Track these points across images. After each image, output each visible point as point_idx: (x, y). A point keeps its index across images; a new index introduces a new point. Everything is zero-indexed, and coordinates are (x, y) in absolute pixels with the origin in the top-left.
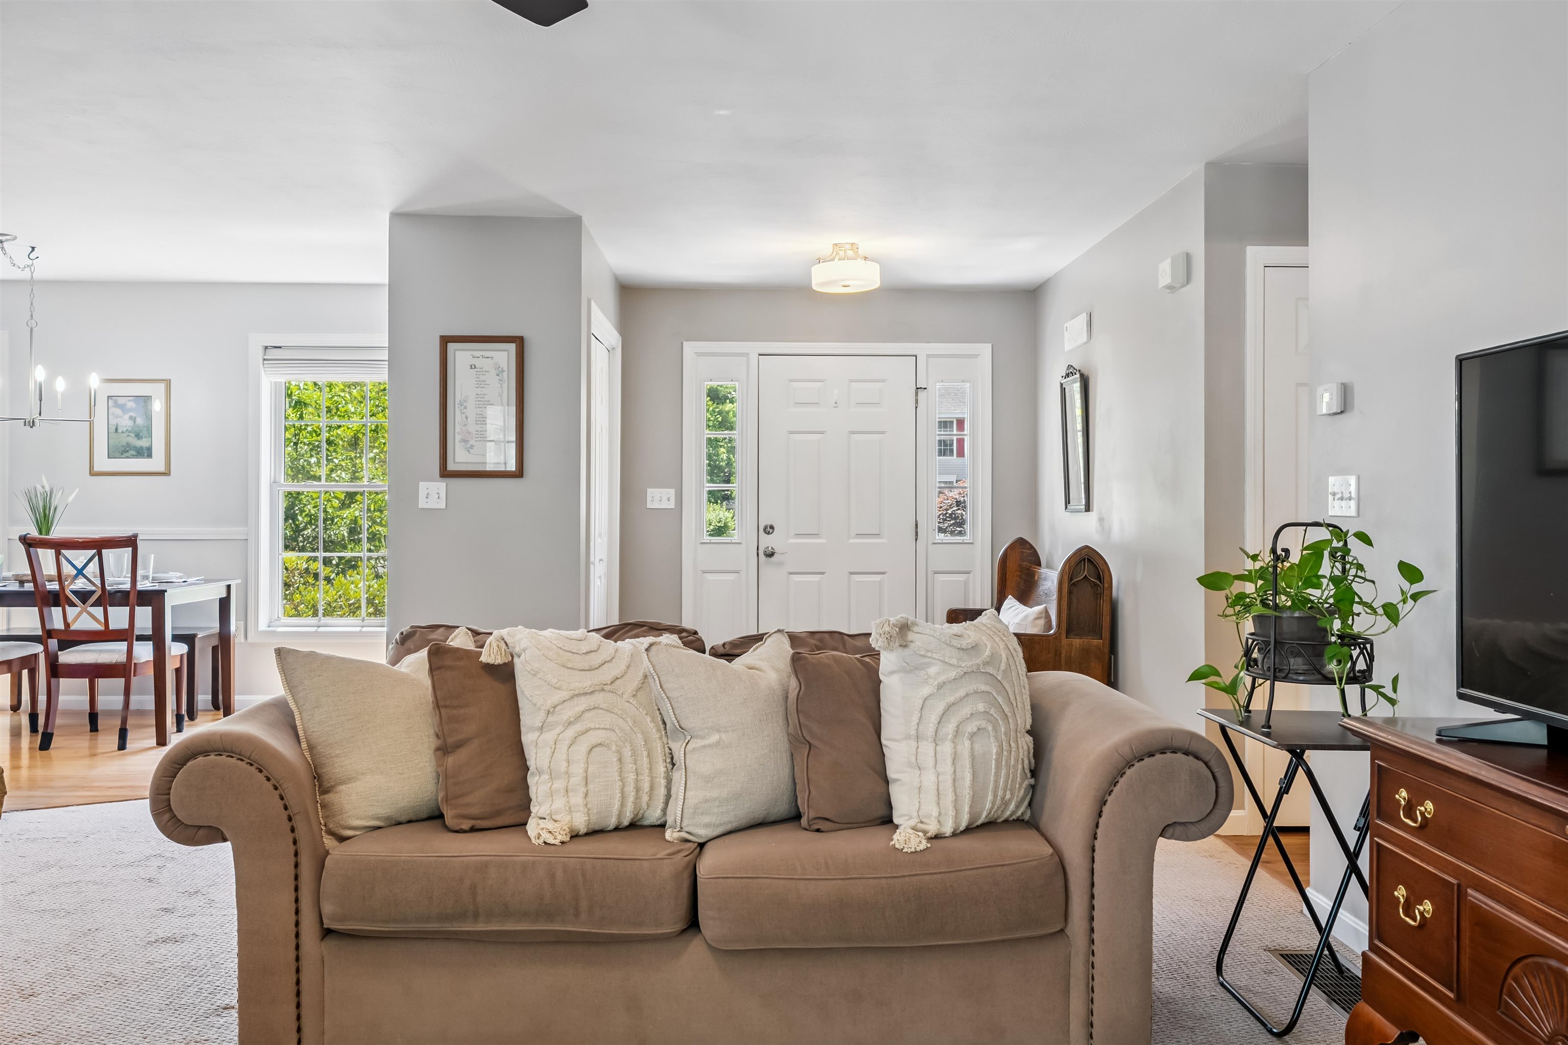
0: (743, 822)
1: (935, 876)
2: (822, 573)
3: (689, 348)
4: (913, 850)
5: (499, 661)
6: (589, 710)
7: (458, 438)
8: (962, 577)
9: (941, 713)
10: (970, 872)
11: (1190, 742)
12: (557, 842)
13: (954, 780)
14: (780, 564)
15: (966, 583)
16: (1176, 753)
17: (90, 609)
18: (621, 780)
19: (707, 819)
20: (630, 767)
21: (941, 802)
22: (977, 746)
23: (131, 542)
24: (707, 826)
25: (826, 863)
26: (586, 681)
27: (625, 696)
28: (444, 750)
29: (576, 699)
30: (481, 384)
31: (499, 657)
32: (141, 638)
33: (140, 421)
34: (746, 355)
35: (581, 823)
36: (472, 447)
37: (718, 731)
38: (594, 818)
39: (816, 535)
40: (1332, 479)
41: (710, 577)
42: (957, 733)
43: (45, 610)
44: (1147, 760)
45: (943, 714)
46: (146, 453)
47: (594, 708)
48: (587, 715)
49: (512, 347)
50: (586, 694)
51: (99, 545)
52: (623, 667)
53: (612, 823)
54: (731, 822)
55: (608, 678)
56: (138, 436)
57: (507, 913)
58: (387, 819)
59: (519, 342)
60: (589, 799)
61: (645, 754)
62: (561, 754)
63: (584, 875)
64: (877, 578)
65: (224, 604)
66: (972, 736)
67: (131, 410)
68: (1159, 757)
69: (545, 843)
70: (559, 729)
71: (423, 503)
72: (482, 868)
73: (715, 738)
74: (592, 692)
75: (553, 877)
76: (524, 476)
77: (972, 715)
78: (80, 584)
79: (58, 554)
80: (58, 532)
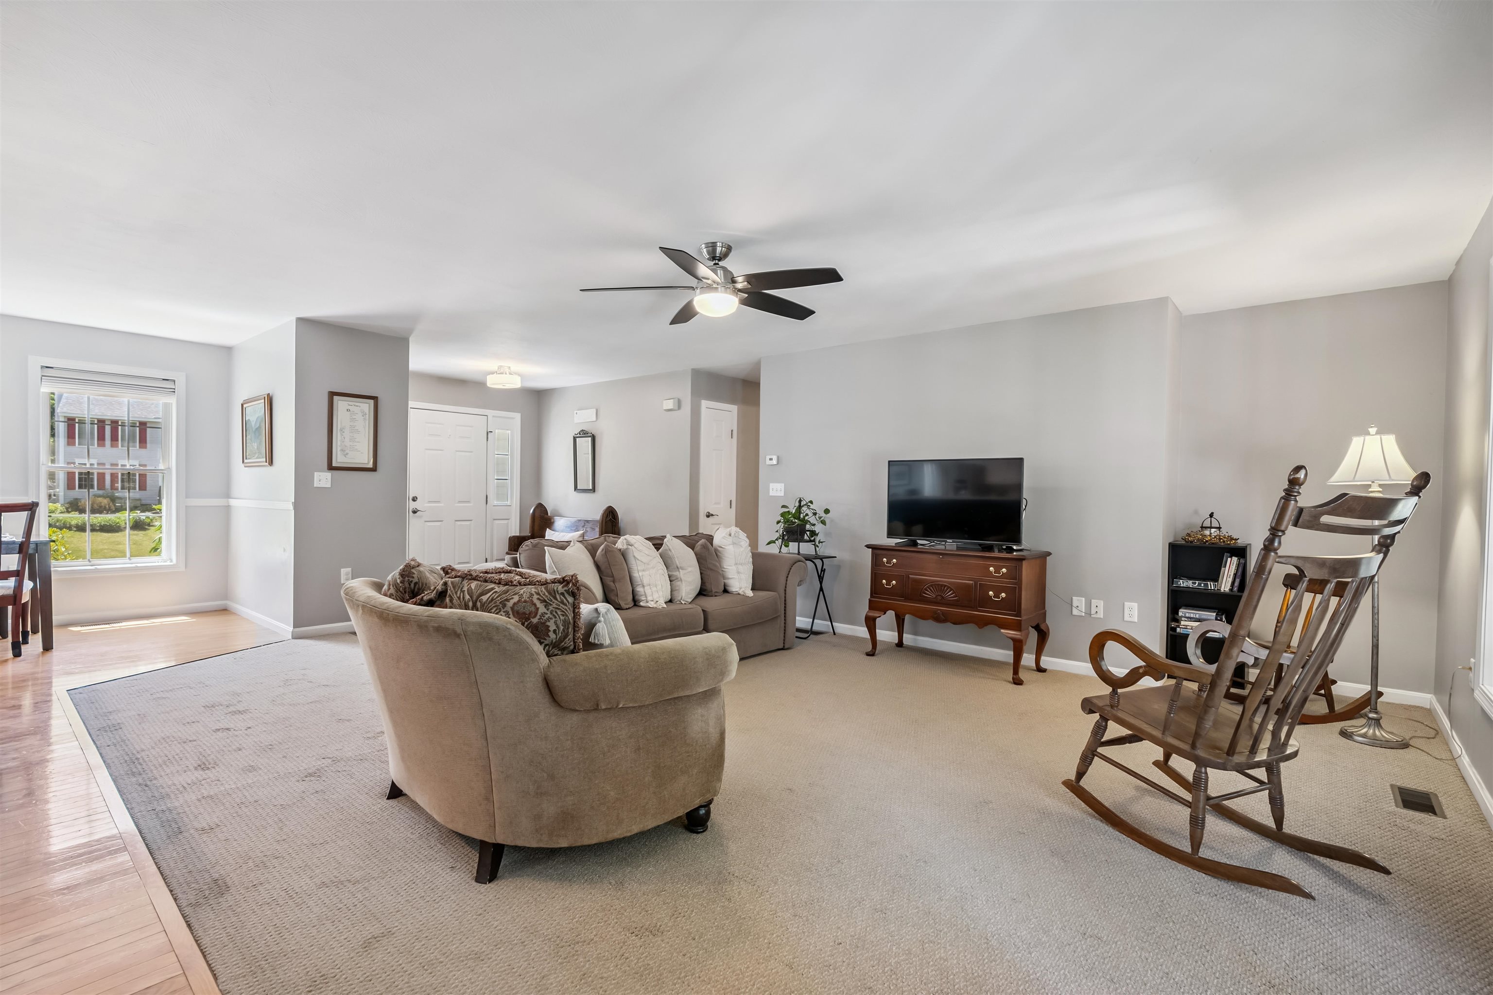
7: (339, 449)
8: (506, 522)
14: (420, 517)
15: (508, 524)
30: (353, 420)
36: (347, 454)
39: (438, 502)
40: (772, 486)
49: (372, 402)
59: (375, 398)
64: (468, 523)
71: (316, 484)
73: (689, 569)
76: (378, 470)
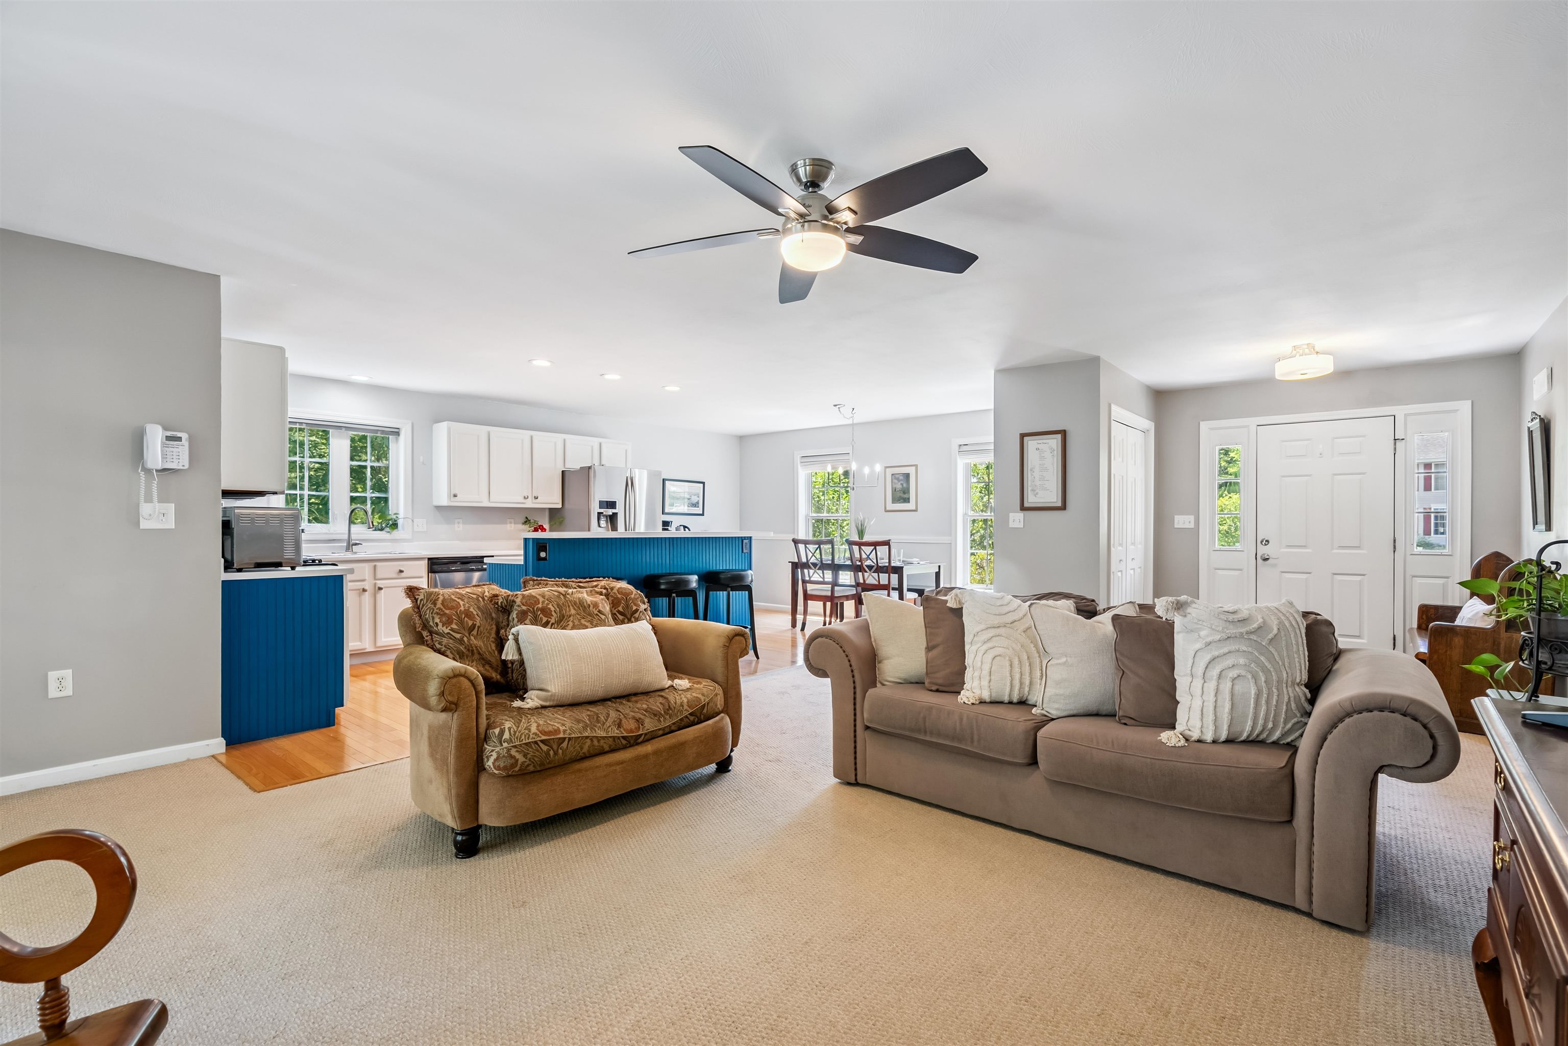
0: (1081, 711)
1: (1185, 764)
2: (1310, 573)
3: (1204, 426)
4: (1173, 745)
5: (954, 606)
6: (996, 636)
7: (1030, 489)
8: (1441, 581)
9: (1208, 662)
10: (1212, 767)
11: (1408, 706)
12: (969, 703)
13: (1215, 707)
14: (1274, 566)
15: (1444, 586)
16: (1394, 712)
17: (872, 574)
18: (1011, 676)
19: (1057, 706)
20: (1017, 670)
21: (1204, 719)
22: (1237, 688)
23: (887, 543)
24: (1057, 709)
25: (1113, 742)
26: (997, 621)
27: (1018, 631)
28: (929, 649)
29: (989, 630)
30: (1042, 458)
31: (955, 604)
32: (894, 589)
33: (905, 485)
34: (1247, 427)
35: (986, 696)
36: (1037, 494)
37: (1066, 656)
38: (994, 695)
39: (1304, 547)
41: (1220, 572)
42: (1220, 676)
43: (856, 574)
44: (1365, 714)
45: (1209, 663)
46: (907, 500)
47: (998, 636)
48: (994, 638)
49: (1060, 436)
50: (994, 627)
51: (875, 544)
52: (1021, 615)
53: (1006, 699)
54: (1072, 710)
55: (1010, 621)
56: (904, 493)
57: (939, 734)
58: (905, 680)
59: (1063, 433)
60: (991, 684)
61: (1028, 664)
62: (979, 658)
63: (977, 722)
64: (1358, 578)
65: (938, 575)
66: (1234, 680)
67: (901, 480)
68: (1376, 713)
69: (964, 703)
70: (979, 645)
71: (1012, 525)
72: (930, 709)
73: (1064, 660)
74: (998, 627)
75: (961, 720)
76: (1066, 508)
77: (1233, 666)
78: (868, 563)
79: (860, 548)
80: (866, 538)
